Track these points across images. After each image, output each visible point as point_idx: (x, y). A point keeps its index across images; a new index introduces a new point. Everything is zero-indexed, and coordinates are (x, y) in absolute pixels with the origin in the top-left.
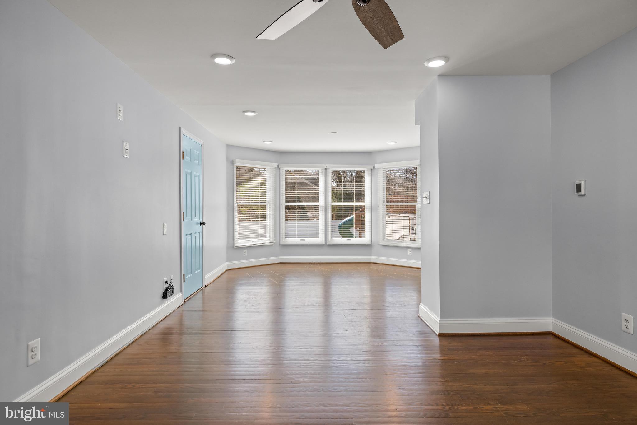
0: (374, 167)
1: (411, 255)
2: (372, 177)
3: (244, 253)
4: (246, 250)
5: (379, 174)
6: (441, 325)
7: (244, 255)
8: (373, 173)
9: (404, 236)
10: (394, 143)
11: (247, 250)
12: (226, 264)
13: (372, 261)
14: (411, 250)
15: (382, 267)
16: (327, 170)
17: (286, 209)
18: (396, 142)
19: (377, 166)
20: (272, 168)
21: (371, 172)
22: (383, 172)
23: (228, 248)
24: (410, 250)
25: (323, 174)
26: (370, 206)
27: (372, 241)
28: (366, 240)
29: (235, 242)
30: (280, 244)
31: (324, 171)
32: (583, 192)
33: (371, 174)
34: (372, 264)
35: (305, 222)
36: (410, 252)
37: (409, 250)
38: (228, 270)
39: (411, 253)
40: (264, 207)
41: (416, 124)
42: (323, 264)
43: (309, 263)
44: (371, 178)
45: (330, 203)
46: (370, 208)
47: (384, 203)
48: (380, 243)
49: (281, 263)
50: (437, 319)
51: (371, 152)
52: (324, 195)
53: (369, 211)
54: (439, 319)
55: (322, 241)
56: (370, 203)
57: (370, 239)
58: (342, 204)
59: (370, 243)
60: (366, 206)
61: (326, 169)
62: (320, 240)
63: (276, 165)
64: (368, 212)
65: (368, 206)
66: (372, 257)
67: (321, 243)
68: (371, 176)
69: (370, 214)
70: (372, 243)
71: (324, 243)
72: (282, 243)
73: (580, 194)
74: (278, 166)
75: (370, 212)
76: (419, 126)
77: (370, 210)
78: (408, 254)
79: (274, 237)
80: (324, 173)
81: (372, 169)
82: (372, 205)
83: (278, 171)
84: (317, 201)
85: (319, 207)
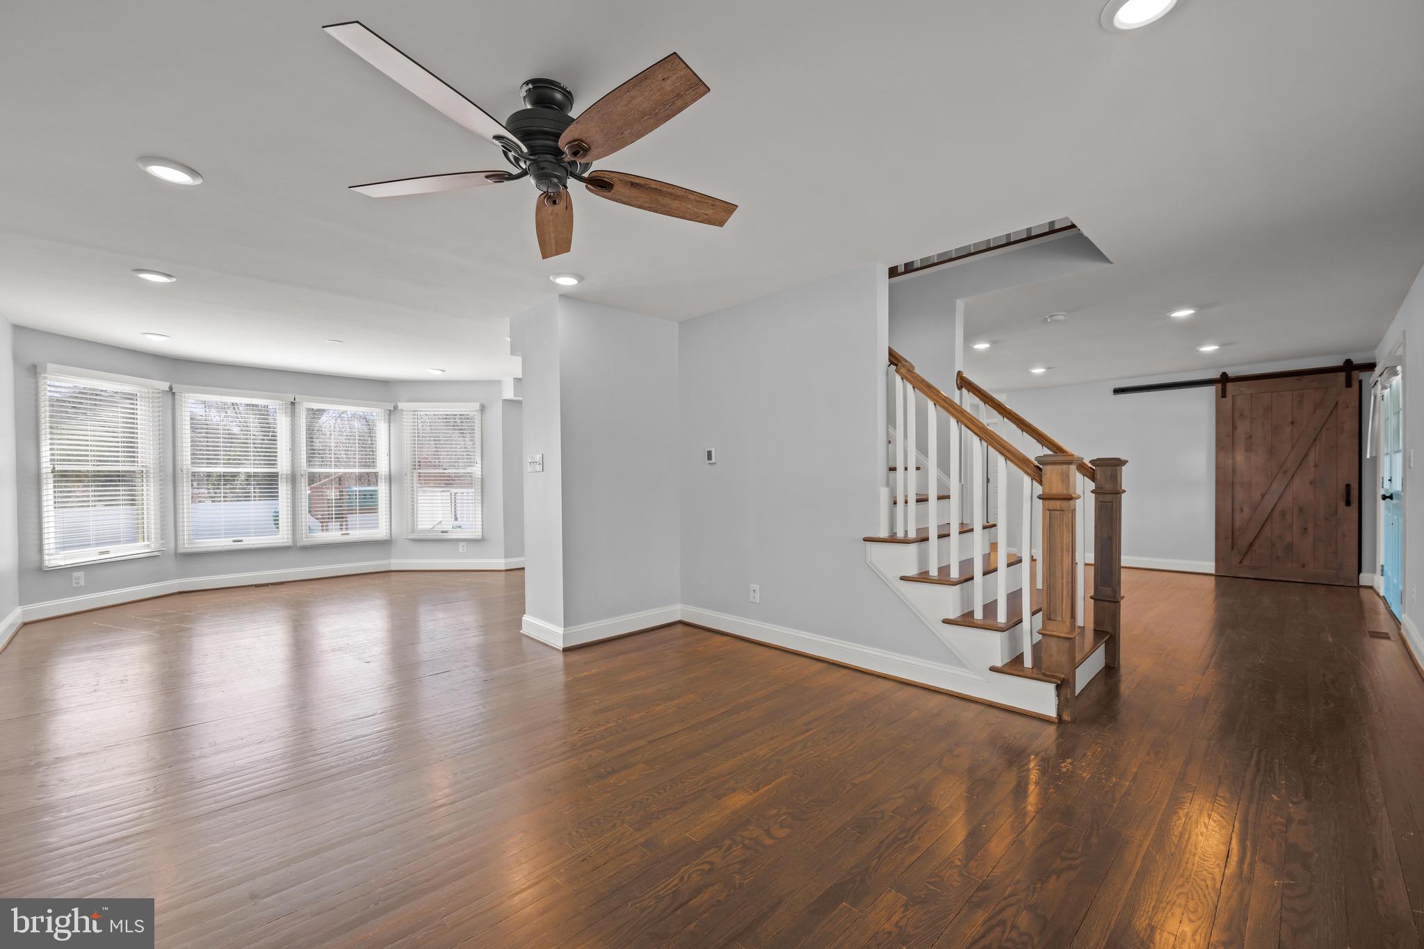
0: (396, 408)
1: (465, 551)
2: (391, 424)
3: (75, 581)
4: (80, 574)
5: (405, 420)
6: (565, 637)
7: (74, 586)
8: (392, 417)
9: (443, 523)
11: (83, 572)
13: (392, 569)
15: (411, 575)
16: (297, 406)
17: (192, 481)
19: (401, 405)
20: (153, 392)
21: (389, 415)
22: (412, 417)
23: (22, 572)
24: (464, 544)
25: (286, 412)
26: (388, 473)
27: (391, 533)
28: (379, 532)
29: (46, 558)
30: (177, 554)
31: (289, 407)
32: (713, 460)
33: (389, 419)
34: (392, 573)
35: (243, 505)
36: (463, 546)
37: (461, 544)
38: (25, 624)
39: (465, 548)
41: (512, 354)
42: (290, 583)
43: (257, 586)
44: (389, 426)
45: (304, 469)
46: (388, 477)
47: (415, 469)
48: (407, 536)
49: (180, 593)
50: (560, 630)
52: (289, 452)
53: (385, 482)
54: (562, 629)
55: (285, 540)
56: (387, 470)
57: (388, 530)
58: (330, 470)
59: (388, 538)
61: (293, 404)
62: (282, 537)
63: (165, 386)
64: (383, 484)
65: (383, 473)
66: (392, 561)
67: (287, 544)
68: (389, 423)
69: (388, 488)
70: (391, 537)
71: (290, 544)
72: (181, 550)
73: (710, 462)
74: (171, 388)
75: (388, 484)
76: (520, 359)
77: (388, 481)
78: (461, 550)
79: (162, 539)
80: (289, 410)
81: (390, 411)
82: (392, 473)
83: (171, 398)
84: (274, 464)
85: (277, 476)
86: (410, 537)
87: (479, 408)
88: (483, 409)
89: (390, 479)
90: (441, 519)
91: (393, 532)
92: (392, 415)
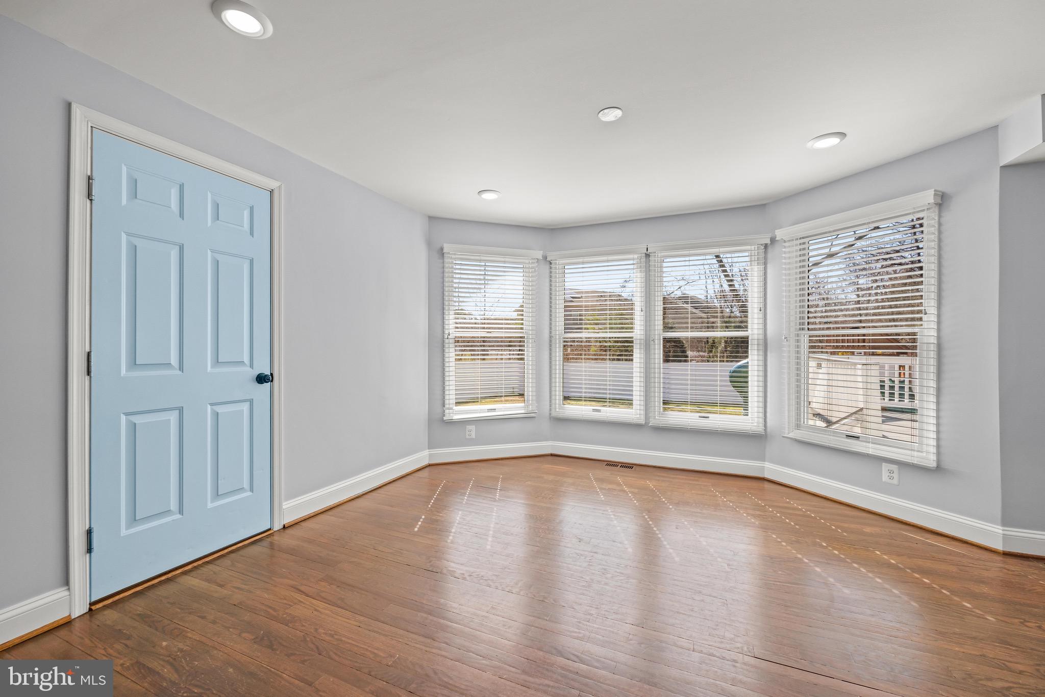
0: (773, 240)
1: (895, 481)
2: (769, 266)
3: (467, 433)
4: (472, 428)
5: (784, 256)
7: (467, 437)
8: (770, 255)
9: (865, 411)
10: (835, 141)
11: (474, 426)
12: (426, 452)
13: (766, 476)
14: (896, 466)
16: (652, 258)
17: (564, 346)
18: (842, 135)
19: (779, 234)
21: (766, 252)
23: (430, 421)
24: (894, 467)
25: (640, 267)
26: (761, 337)
27: (765, 426)
28: (750, 421)
29: (447, 411)
30: (550, 418)
31: (644, 260)
33: (766, 259)
36: (891, 472)
37: (885, 467)
38: (430, 465)
39: (896, 475)
40: (521, 340)
42: (640, 468)
43: (609, 464)
44: (766, 269)
45: (659, 333)
46: (761, 342)
47: (803, 329)
48: (789, 433)
49: (552, 455)
51: (764, 206)
52: (644, 314)
53: (759, 350)
55: (638, 416)
56: (762, 332)
57: (761, 420)
58: (687, 333)
59: (761, 431)
60: (750, 338)
61: (647, 254)
63: (539, 254)
64: (756, 352)
65: (757, 337)
66: (767, 465)
68: (766, 264)
69: (761, 358)
70: (765, 430)
71: (642, 422)
72: (554, 414)
74: (545, 258)
75: (761, 353)
77: (761, 347)
78: (885, 477)
79: (537, 402)
80: (643, 265)
81: (766, 246)
82: (768, 336)
83: (548, 267)
84: (632, 328)
85: (632, 342)
86: (791, 435)
87: (932, 201)
88: (942, 201)
89: (765, 346)
90: (861, 405)
91: (769, 424)
92: (770, 250)
